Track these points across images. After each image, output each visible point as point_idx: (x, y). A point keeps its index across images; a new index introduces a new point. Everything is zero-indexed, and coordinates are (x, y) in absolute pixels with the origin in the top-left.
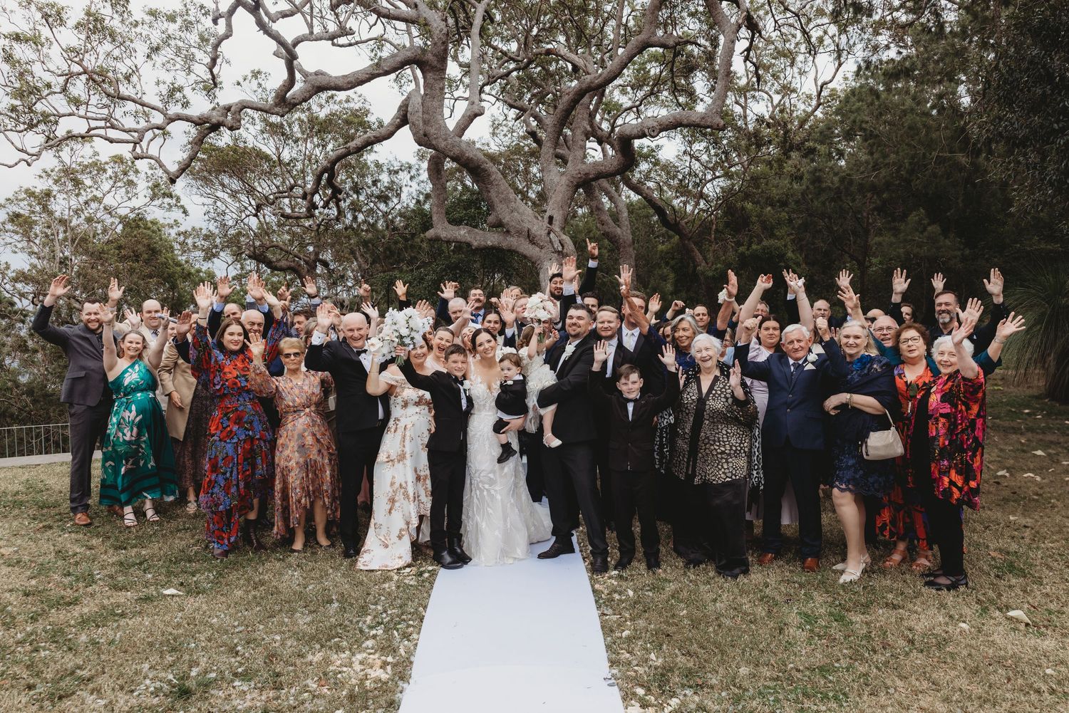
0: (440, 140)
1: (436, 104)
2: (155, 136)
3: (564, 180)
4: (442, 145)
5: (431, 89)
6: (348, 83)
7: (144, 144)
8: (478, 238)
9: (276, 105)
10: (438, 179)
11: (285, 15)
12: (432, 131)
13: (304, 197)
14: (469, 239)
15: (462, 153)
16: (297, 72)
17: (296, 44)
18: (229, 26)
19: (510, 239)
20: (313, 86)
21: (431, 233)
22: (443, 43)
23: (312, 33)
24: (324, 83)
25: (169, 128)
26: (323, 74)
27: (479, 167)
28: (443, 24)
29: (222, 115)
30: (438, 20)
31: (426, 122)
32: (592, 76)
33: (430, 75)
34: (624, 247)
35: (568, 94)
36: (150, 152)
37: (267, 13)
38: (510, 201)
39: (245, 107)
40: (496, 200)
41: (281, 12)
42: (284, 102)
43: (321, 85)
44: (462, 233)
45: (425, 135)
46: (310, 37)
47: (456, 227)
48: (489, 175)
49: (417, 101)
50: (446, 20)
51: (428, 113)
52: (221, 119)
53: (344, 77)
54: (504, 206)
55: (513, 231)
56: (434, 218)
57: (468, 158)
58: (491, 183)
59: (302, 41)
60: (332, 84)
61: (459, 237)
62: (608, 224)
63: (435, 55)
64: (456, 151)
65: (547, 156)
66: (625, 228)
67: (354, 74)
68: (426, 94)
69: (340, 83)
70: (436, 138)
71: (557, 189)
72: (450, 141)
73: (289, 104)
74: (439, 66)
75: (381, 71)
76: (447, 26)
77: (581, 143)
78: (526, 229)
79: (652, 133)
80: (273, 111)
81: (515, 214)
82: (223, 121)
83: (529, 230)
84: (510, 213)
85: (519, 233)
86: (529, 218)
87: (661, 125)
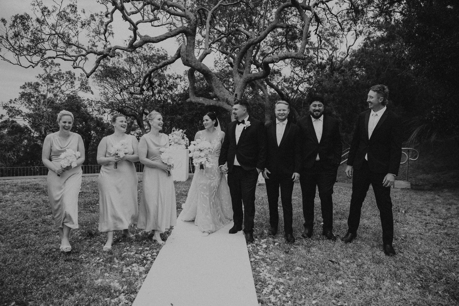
0: (193, 62)
1: (191, 48)
2: (82, 59)
3: (242, 80)
4: (193, 64)
5: (190, 43)
6: (157, 40)
7: (78, 62)
8: (207, 102)
9: (129, 48)
10: (192, 79)
11: (133, 13)
12: (190, 59)
13: (139, 86)
14: (203, 102)
15: (201, 68)
16: (137, 36)
17: (137, 23)
18: (112, 17)
19: (220, 102)
20: (144, 41)
21: (188, 100)
22: (195, 25)
23: (143, 19)
25: (87, 56)
26: (147, 36)
27: (208, 73)
28: (195, 18)
29: (108, 51)
30: (193, 16)
31: (187, 56)
32: (253, 39)
33: (189, 37)
34: (267, 109)
35: (243, 46)
36: (80, 66)
37: (127, 12)
38: (220, 87)
39: (117, 48)
40: (214, 87)
41: (132, 12)
42: (132, 47)
43: (147, 41)
44: (201, 100)
45: (187, 61)
46: (143, 21)
47: (198, 98)
48: (212, 77)
49: (184, 48)
50: (196, 16)
51: (188, 52)
53: (156, 37)
54: (217, 89)
55: (221, 99)
56: (190, 94)
57: (204, 70)
58: (213, 80)
59: (140, 23)
60: (151, 40)
61: (199, 102)
63: (191, 29)
64: (199, 67)
65: (235, 70)
66: (267, 102)
67: (160, 36)
68: (187, 45)
69: (154, 40)
70: (191, 62)
71: (239, 83)
72: (196, 63)
73: (134, 47)
74: (193, 34)
75: (170, 36)
76: (196, 18)
77: (249, 66)
78: (226, 99)
79: (276, 61)
80: (127, 50)
81: (222, 92)
82: (108, 54)
83: (227, 99)
84: (220, 92)
85: (223, 100)
86: (227, 94)
87: (280, 58)
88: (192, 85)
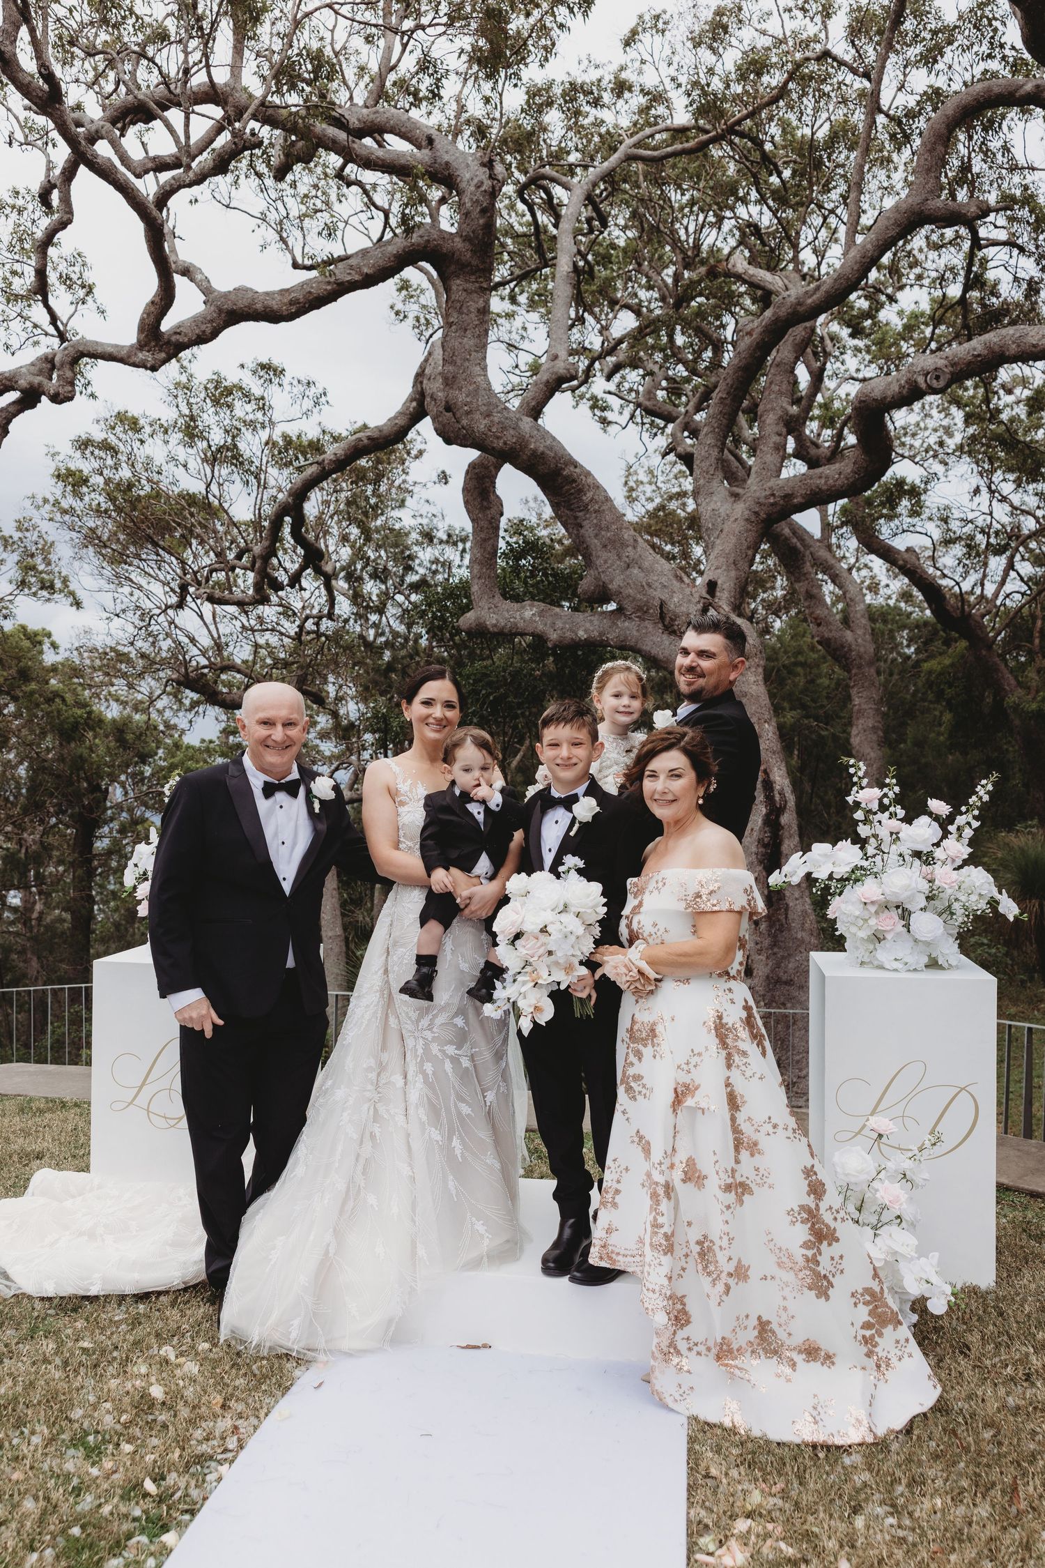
0: (477, 416)
1: (469, 342)
3: (740, 509)
4: (481, 425)
5: (460, 312)
6: (291, 303)
8: (559, 624)
9: (141, 345)
10: (484, 509)
12: (461, 397)
13: (251, 564)
14: (540, 627)
18: (67, 202)
19: (624, 624)
20: (220, 311)
21: (468, 619)
22: (484, 211)
24: (241, 304)
26: (247, 290)
27: (557, 471)
28: (483, 174)
29: (40, 372)
30: (475, 165)
31: (449, 381)
33: (457, 283)
34: (860, 667)
35: (749, 333)
38: (624, 545)
39: (86, 355)
40: (595, 543)
42: (159, 344)
43: (235, 309)
44: (528, 614)
45: (448, 408)
47: (516, 606)
48: (580, 491)
50: (489, 164)
51: (453, 363)
52: (37, 380)
53: (284, 291)
54: (612, 556)
55: (629, 609)
56: (475, 588)
57: (534, 451)
58: (585, 508)
59: (172, 191)
60: (259, 306)
61: (521, 624)
62: (828, 624)
65: (705, 465)
66: (860, 632)
69: (274, 304)
70: (468, 413)
71: (726, 528)
72: (496, 417)
73: (169, 342)
74: (474, 262)
75: (357, 277)
76: (492, 177)
77: (777, 439)
78: (657, 603)
79: (935, 384)
80: (134, 359)
81: (636, 571)
82: (40, 385)
83: (662, 604)
84: (622, 572)
85: (642, 611)
86: (664, 580)
87: (953, 365)
88: (485, 540)
